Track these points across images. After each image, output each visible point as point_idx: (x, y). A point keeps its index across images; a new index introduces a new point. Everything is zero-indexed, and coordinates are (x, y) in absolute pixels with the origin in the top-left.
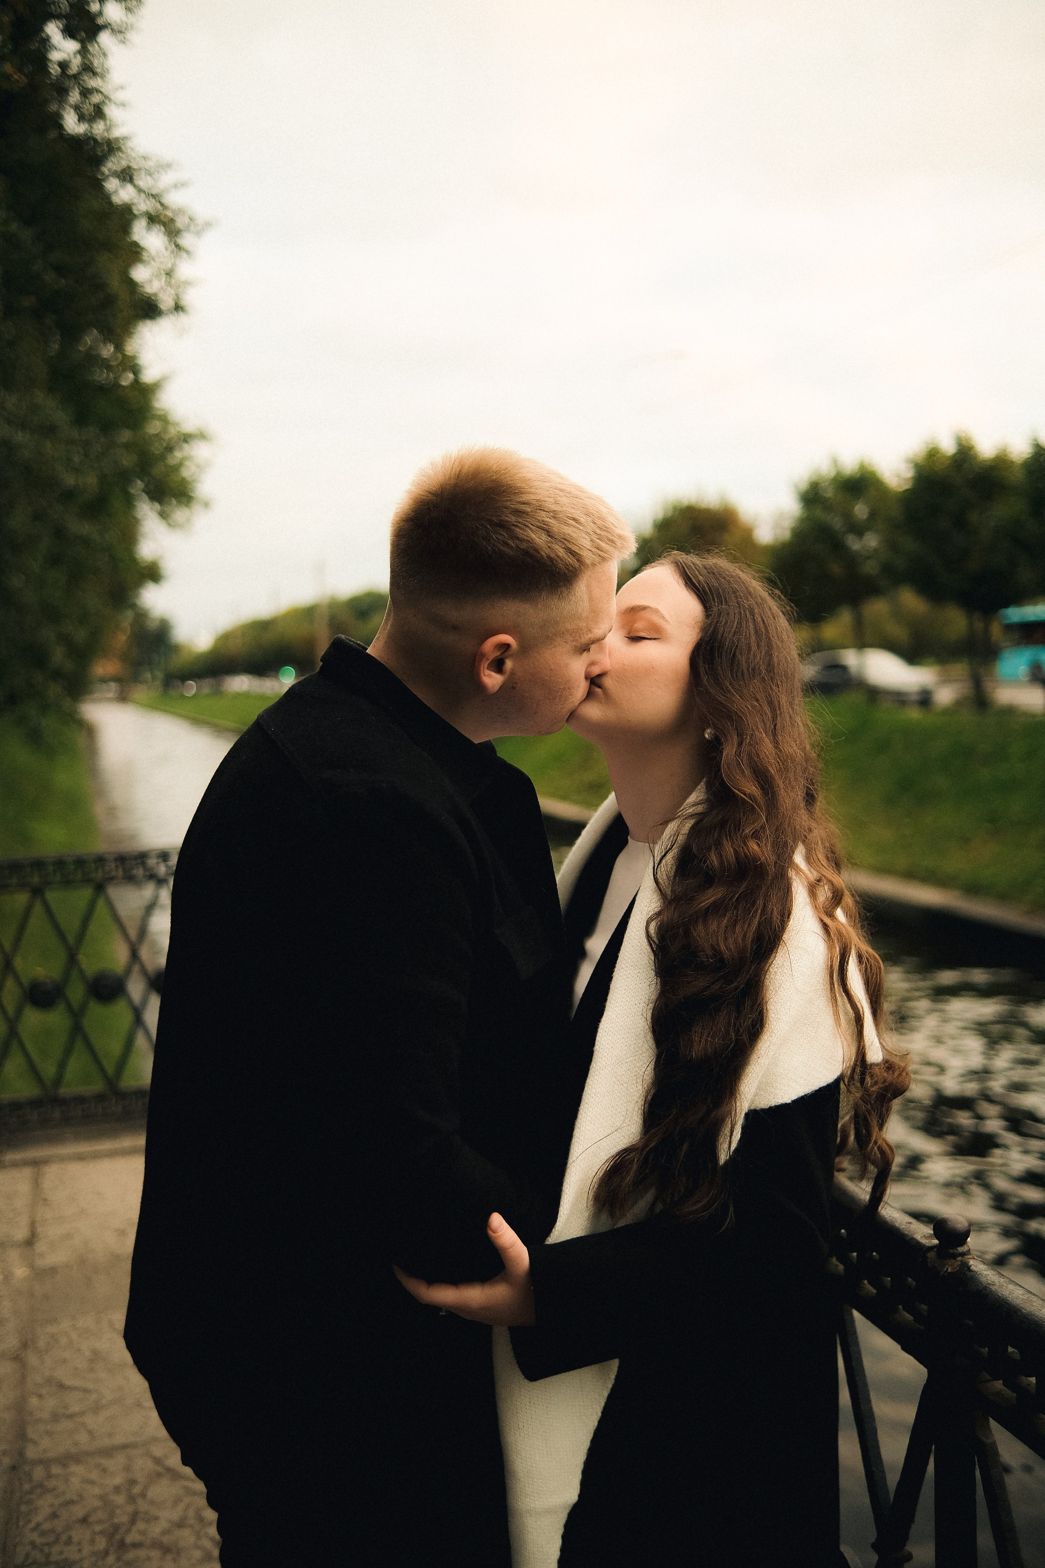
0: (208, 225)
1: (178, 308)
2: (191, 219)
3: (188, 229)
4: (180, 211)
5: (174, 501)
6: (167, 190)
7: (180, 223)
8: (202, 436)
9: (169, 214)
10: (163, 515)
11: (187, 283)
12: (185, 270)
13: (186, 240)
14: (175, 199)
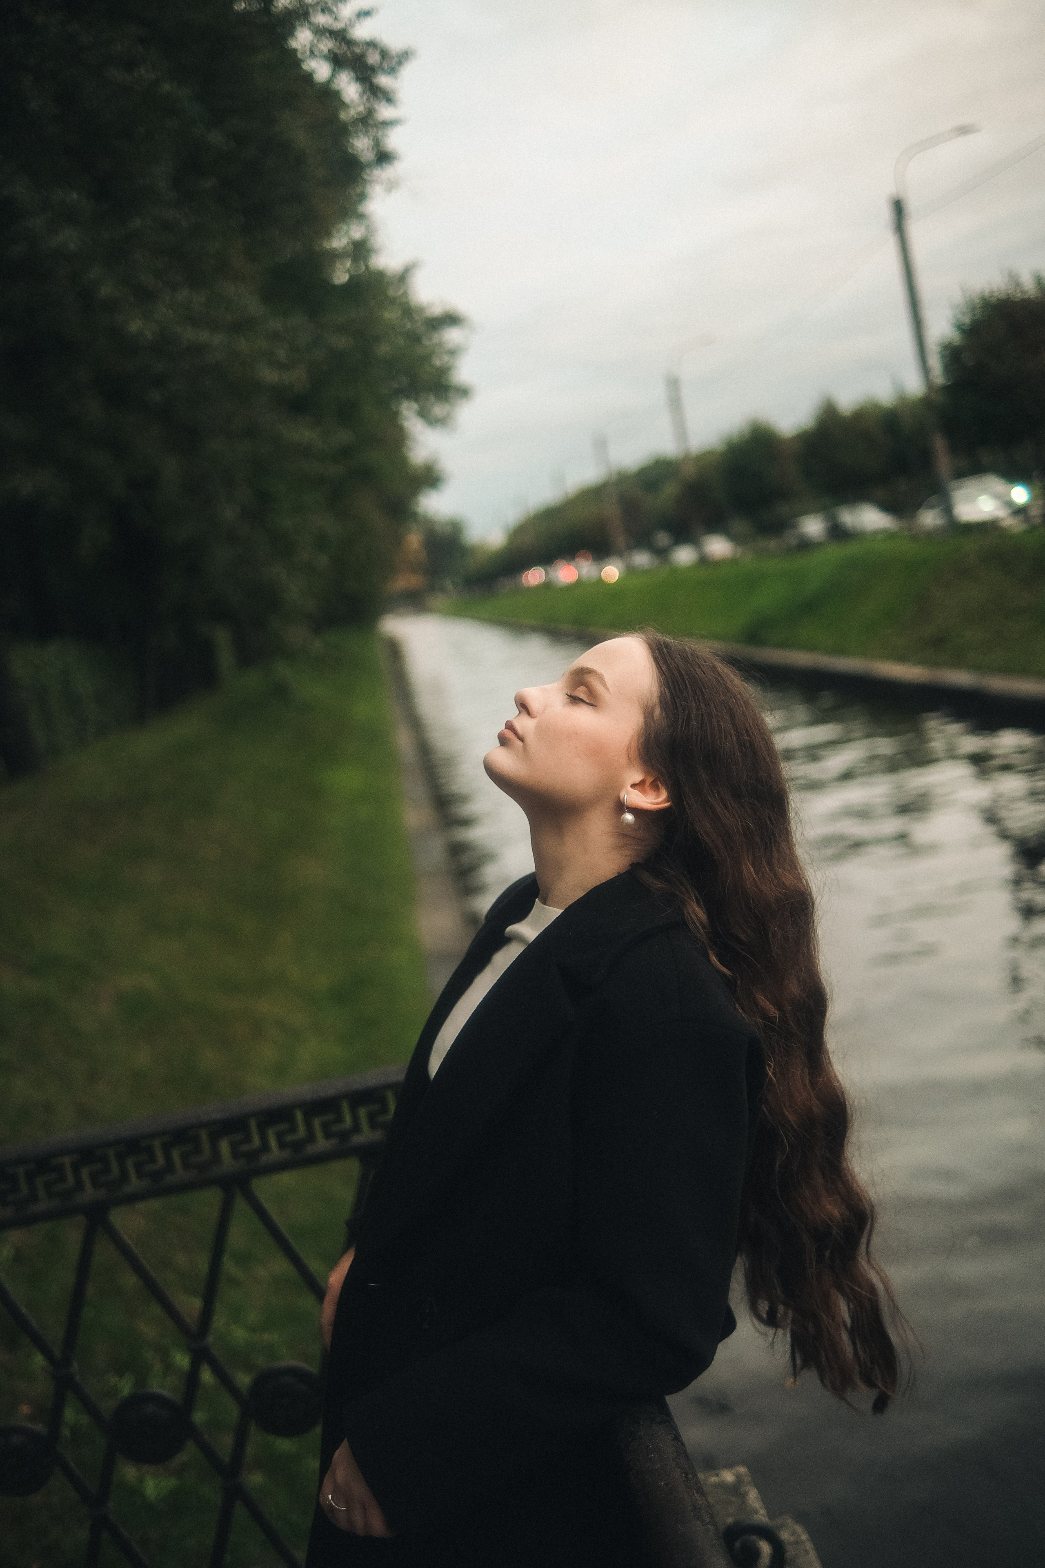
0: (405, 56)
1: (384, 157)
2: (384, 54)
3: (381, 67)
4: (372, 44)
5: (432, 398)
6: (351, 24)
7: (373, 58)
8: (451, 319)
9: (357, 51)
10: (423, 414)
11: (387, 124)
12: (385, 112)
13: (383, 80)
14: (362, 32)
